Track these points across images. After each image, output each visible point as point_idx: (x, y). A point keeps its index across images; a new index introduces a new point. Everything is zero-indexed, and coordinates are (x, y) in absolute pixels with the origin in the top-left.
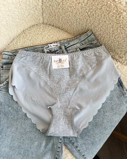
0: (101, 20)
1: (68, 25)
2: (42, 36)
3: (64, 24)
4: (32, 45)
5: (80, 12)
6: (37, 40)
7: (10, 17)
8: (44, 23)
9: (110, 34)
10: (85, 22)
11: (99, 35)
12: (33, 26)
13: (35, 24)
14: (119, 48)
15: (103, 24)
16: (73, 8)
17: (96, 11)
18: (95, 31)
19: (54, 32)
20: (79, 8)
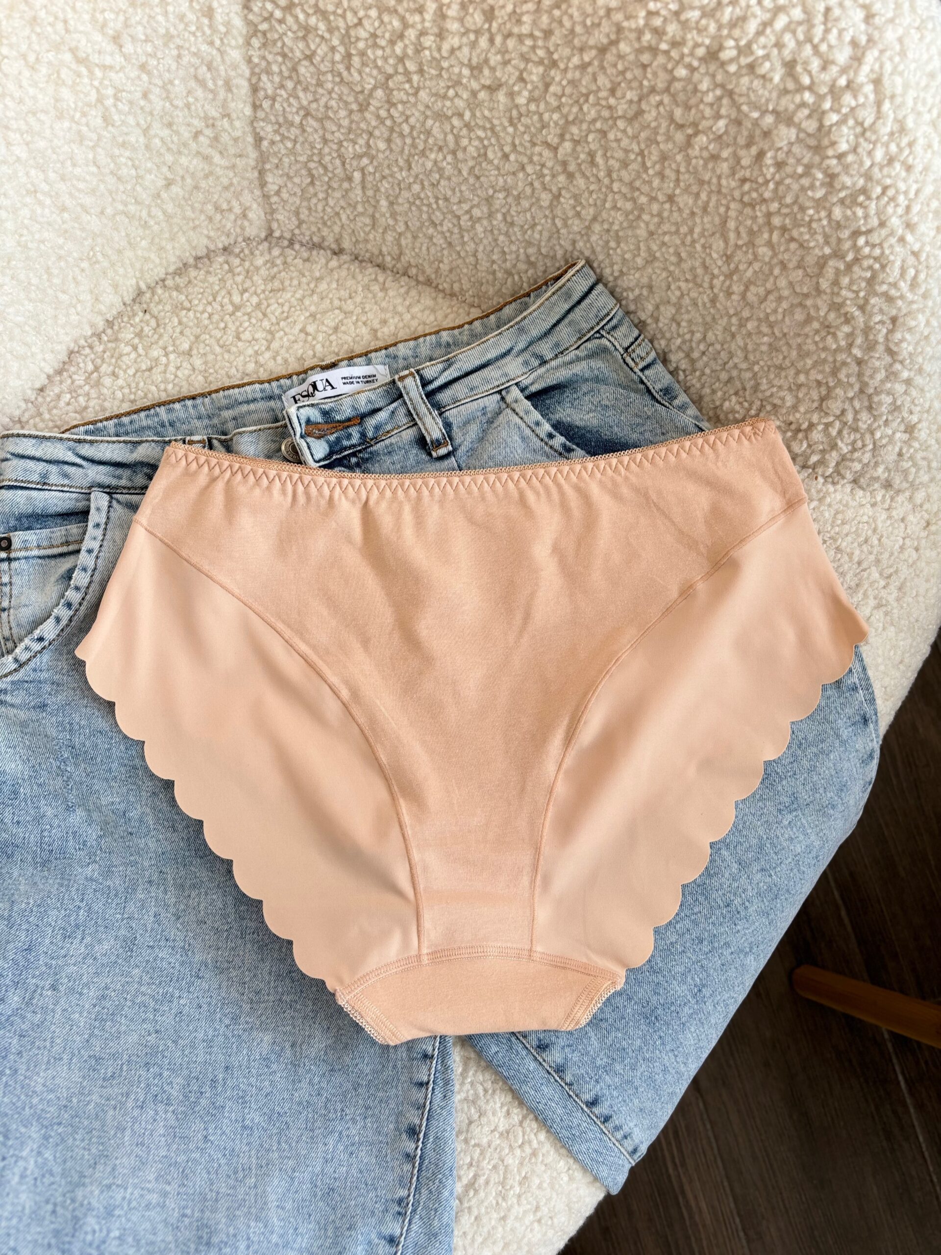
0: (645, 188)
1: (439, 240)
2: (266, 324)
3: (409, 235)
4: (198, 385)
5: (507, 149)
6: (234, 349)
7: (41, 203)
8: (277, 234)
9: (713, 277)
10: (547, 213)
11: (645, 292)
12: (203, 259)
13: (212, 247)
14: (780, 368)
15: (659, 214)
16: (456, 122)
17: (604, 133)
18: (616, 267)
19: (344, 294)
20: (496, 122)
